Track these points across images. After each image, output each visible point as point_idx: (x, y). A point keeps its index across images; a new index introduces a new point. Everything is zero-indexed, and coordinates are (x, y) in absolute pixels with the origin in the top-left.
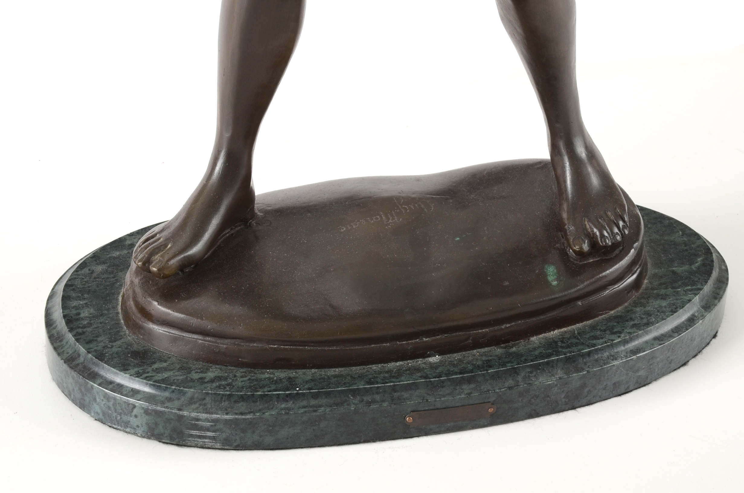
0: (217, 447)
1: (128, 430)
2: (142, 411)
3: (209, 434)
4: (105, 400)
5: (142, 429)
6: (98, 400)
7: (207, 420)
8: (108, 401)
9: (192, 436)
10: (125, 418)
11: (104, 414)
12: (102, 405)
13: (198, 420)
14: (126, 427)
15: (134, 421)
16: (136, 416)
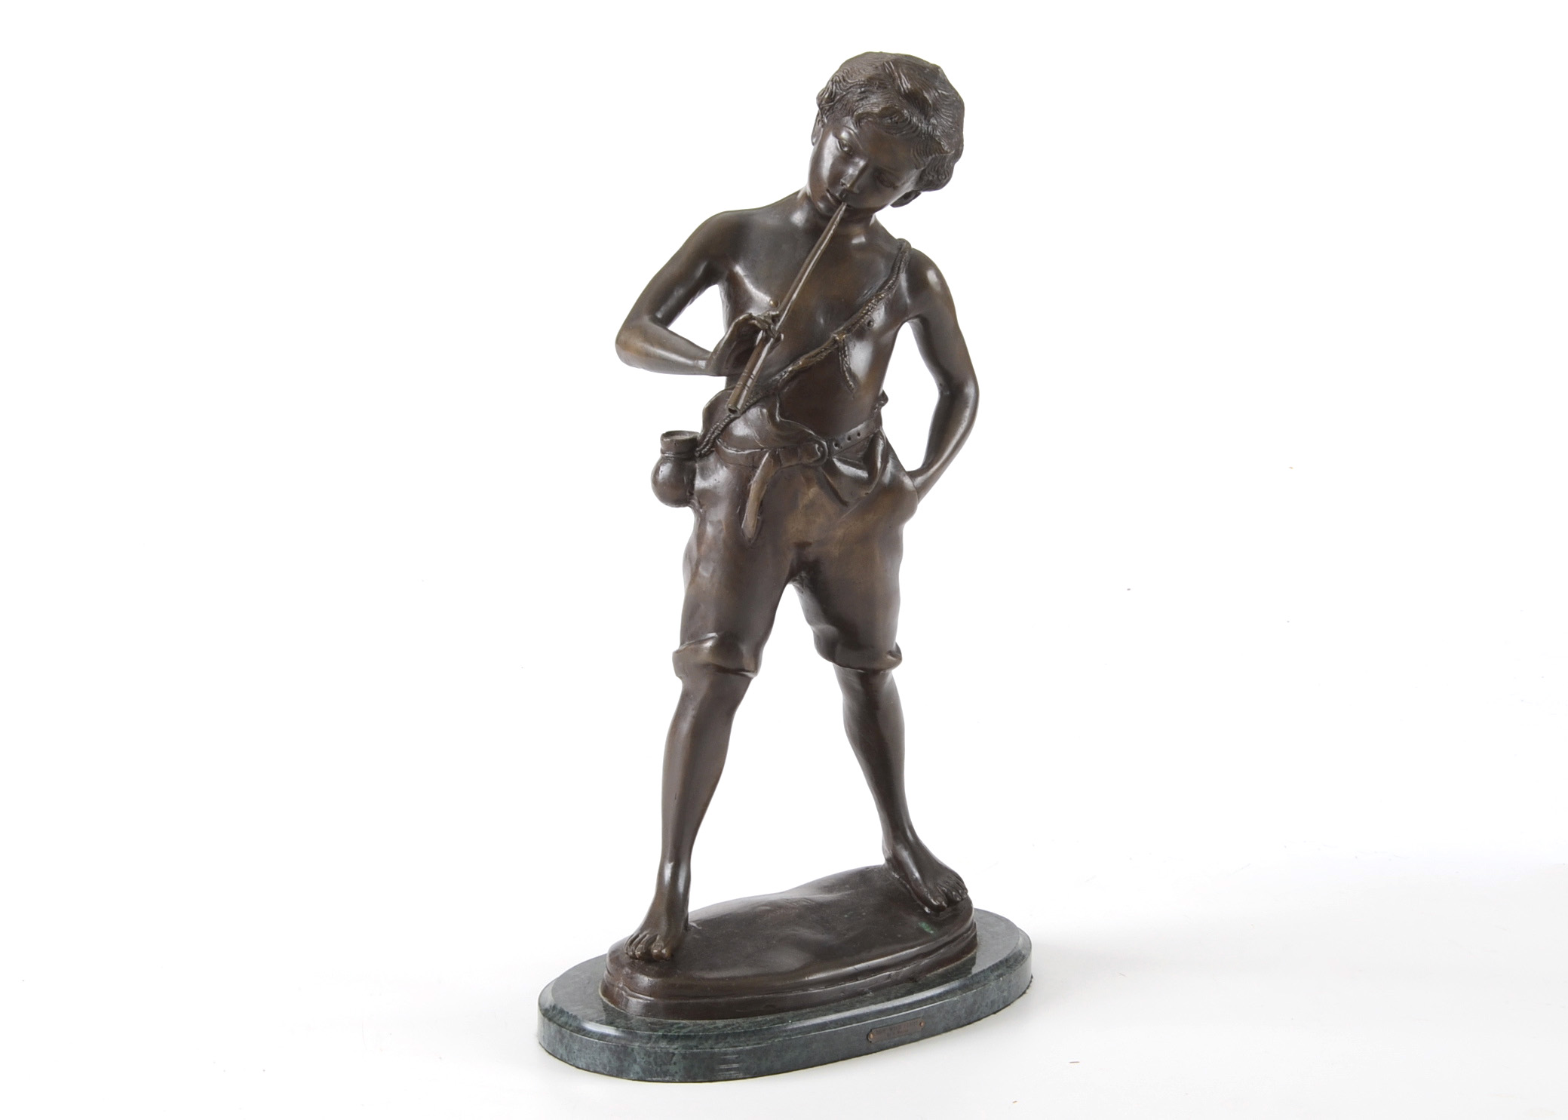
0: (740, 1077)
1: (667, 1079)
2: (680, 1057)
3: (735, 1066)
4: (645, 1057)
5: (680, 1074)
6: (638, 1060)
7: (733, 1053)
8: (649, 1057)
9: (721, 1070)
10: (664, 1068)
11: (644, 1071)
12: (642, 1063)
13: (726, 1054)
14: (666, 1076)
15: (672, 1068)
16: (675, 1064)
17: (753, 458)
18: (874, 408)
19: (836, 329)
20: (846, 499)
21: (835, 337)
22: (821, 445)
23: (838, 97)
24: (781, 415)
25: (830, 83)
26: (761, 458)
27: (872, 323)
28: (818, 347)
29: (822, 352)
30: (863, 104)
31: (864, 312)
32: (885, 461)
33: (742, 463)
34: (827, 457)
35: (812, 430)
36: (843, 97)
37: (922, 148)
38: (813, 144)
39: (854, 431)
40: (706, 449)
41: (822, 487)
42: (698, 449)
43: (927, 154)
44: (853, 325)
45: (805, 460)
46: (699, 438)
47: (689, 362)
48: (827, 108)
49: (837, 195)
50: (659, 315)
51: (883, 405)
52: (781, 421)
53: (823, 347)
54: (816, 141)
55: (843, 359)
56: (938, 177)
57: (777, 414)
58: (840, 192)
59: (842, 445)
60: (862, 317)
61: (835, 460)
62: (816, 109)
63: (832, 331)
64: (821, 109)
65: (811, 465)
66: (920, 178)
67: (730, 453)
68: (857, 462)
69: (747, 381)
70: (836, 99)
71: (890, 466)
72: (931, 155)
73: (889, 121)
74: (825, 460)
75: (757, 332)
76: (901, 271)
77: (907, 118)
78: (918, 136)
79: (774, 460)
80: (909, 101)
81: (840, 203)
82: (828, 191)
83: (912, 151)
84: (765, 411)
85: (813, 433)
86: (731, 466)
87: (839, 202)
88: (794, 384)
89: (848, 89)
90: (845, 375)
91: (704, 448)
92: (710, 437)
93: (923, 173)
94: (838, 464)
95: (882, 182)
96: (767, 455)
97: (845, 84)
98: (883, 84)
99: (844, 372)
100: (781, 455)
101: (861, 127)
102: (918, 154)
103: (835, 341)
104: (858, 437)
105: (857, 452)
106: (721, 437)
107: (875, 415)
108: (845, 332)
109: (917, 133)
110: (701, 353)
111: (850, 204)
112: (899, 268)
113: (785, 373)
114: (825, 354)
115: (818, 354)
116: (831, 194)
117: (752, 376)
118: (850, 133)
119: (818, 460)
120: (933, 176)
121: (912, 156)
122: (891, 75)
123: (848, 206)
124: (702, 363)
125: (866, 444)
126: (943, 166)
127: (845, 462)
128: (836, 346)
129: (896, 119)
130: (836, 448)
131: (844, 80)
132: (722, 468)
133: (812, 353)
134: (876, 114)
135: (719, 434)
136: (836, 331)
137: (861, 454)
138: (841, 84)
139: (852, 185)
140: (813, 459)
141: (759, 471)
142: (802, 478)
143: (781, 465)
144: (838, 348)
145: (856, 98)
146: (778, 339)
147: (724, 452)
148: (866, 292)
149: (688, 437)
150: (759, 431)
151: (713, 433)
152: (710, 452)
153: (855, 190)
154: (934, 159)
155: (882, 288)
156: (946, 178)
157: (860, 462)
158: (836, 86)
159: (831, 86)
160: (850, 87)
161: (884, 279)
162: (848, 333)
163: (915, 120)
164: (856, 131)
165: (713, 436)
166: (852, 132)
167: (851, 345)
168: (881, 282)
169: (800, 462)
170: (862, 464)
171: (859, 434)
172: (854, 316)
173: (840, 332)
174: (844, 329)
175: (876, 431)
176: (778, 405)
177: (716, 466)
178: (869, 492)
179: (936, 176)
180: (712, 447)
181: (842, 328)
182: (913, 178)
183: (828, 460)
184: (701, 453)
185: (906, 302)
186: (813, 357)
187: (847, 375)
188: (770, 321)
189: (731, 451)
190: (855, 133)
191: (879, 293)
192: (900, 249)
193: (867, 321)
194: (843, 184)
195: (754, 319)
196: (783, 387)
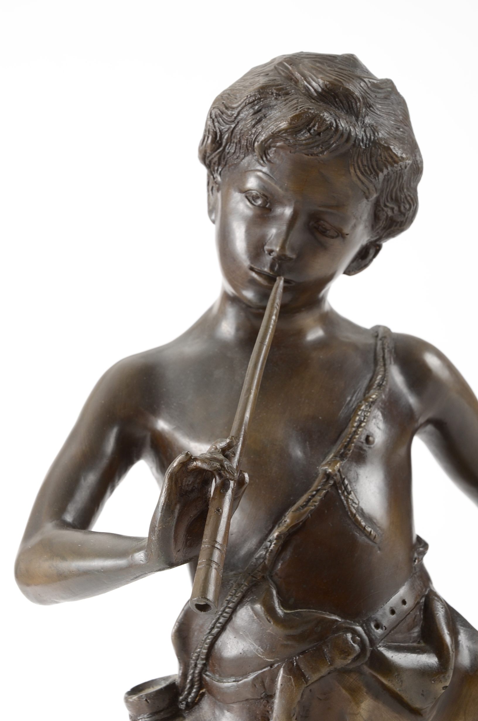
17: (263, 682)
18: (412, 560)
19: (324, 459)
20: (417, 705)
21: (325, 471)
22: (355, 633)
23: (226, 136)
24: (284, 604)
25: (209, 123)
26: (273, 680)
27: (371, 439)
28: (305, 491)
29: (313, 496)
30: (263, 127)
31: (355, 424)
32: (454, 634)
33: (249, 696)
34: (369, 649)
35: (335, 614)
36: (232, 132)
37: (365, 163)
38: (214, 222)
39: (394, 600)
40: (193, 694)
41: (376, 697)
42: (181, 698)
43: (375, 171)
44: (346, 447)
45: (340, 663)
46: (178, 681)
47: (121, 562)
48: (216, 159)
49: (266, 269)
50: (69, 518)
51: (423, 553)
52: (285, 613)
53: (313, 488)
54: (216, 217)
55: (347, 498)
56: (399, 207)
57: (277, 605)
58: (269, 265)
59: (385, 623)
60: (355, 433)
61: (382, 649)
62: (204, 171)
63: (319, 463)
64: (209, 166)
65: (351, 667)
66: (376, 217)
67: (228, 688)
68: (415, 644)
69: (211, 554)
70: (224, 141)
71: (463, 638)
72: (382, 171)
73: (308, 135)
74: (368, 654)
75: (207, 483)
76: (388, 362)
77: (331, 124)
78: (354, 145)
79: (294, 677)
80: (325, 103)
81: (275, 280)
82: (252, 269)
83: (352, 171)
84: (258, 606)
85: (337, 618)
86: (235, 706)
87: (272, 280)
88: (288, 555)
89: (236, 118)
90: (357, 520)
91: (189, 693)
92: (194, 673)
93: (377, 206)
94: (390, 655)
95: (324, 232)
96: (281, 671)
97: (229, 113)
98: (282, 89)
99: (355, 516)
100: (302, 666)
101: (269, 161)
102: (362, 173)
103: (328, 476)
104: (405, 607)
105: (410, 628)
106: (208, 668)
107: (418, 569)
108: (338, 459)
109: (352, 142)
110: (134, 544)
111: (289, 277)
112: (384, 357)
113: (271, 541)
114: (318, 498)
115: (309, 500)
116: (257, 273)
117: (217, 546)
118: (259, 178)
119: (358, 657)
120: (392, 209)
121: (355, 179)
122: (290, 78)
123: (286, 281)
124: (140, 556)
125: (419, 613)
126: (401, 189)
127: (399, 649)
128: (332, 482)
129: (316, 128)
130: (379, 631)
131: (227, 108)
132: (223, 714)
133: (301, 501)
134: (286, 130)
135: (205, 665)
136: (324, 463)
137: (416, 632)
138: (224, 116)
139: (283, 248)
140: (351, 657)
141: (277, 701)
142: (344, 691)
143: (307, 681)
144: (335, 484)
145: (250, 122)
146: (241, 483)
147: (220, 688)
148: (349, 399)
149: (163, 685)
150: (260, 641)
151: (196, 665)
152: (200, 697)
153: (288, 253)
154: (387, 179)
155: (369, 388)
156: (410, 208)
157: (419, 642)
158: (218, 122)
159: (211, 125)
160: (238, 114)
161: (369, 376)
162: (342, 460)
163: (343, 124)
164: (265, 169)
165: (197, 672)
166: (260, 174)
167: (352, 475)
168: (365, 383)
169: (332, 668)
170: (423, 644)
171: (404, 602)
172: (343, 434)
173: (331, 461)
174: (335, 456)
175: (426, 593)
176: (274, 592)
177: (214, 714)
178: (447, 684)
179: (396, 208)
180: (200, 688)
181: (331, 456)
182: (365, 216)
183: (372, 652)
184: (187, 702)
185: (407, 402)
186: (303, 506)
187: (359, 519)
188: (221, 457)
189: (228, 684)
190: (264, 173)
191: (367, 395)
192: (377, 336)
193: (363, 437)
194: (270, 252)
195: (196, 459)
196: (274, 563)
